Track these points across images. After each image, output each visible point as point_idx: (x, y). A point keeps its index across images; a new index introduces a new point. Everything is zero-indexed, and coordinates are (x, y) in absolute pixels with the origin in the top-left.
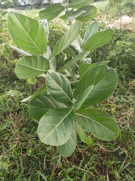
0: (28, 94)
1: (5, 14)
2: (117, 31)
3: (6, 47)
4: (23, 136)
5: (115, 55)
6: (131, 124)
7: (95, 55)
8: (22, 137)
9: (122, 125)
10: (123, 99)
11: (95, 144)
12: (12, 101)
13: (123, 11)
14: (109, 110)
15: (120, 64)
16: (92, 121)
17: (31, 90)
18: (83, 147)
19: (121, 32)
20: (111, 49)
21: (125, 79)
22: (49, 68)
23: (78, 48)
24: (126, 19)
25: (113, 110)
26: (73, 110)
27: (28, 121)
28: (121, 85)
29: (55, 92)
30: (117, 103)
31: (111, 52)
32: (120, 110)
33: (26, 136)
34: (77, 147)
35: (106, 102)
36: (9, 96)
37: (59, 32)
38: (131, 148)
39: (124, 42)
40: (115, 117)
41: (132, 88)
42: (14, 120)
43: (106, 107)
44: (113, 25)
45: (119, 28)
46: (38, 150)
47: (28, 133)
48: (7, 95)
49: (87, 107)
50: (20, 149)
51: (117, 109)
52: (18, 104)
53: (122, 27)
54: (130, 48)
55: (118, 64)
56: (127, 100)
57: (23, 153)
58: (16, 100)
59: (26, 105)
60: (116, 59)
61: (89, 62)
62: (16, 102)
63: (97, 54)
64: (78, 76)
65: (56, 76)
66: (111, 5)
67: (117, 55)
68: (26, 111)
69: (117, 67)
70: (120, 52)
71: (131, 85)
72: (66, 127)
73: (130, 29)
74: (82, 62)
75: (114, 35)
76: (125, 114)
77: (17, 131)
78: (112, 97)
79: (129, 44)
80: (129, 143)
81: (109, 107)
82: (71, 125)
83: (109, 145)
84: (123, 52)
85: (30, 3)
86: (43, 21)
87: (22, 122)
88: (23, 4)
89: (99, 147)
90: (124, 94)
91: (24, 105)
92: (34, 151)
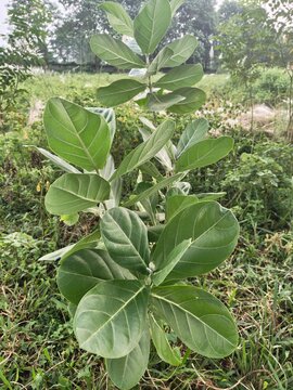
0: (49, 244)
1: (25, 79)
2: (244, 133)
3: (15, 141)
4: (26, 340)
5: (238, 180)
6: (267, 329)
7: (199, 174)
8: (23, 342)
9: (249, 331)
10: (251, 273)
11: (188, 370)
12: (12, 256)
13: (257, 97)
14: (222, 294)
15: (248, 198)
16: (185, 313)
17: (56, 235)
18: (161, 374)
19: (252, 135)
20: (231, 168)
21: (258, 230)
22: (107, 198)
23: (167, 163)
24: (262, 112)
25: (231, 294)
26: (148, 286)
27: (41, 306)
28: (248, 241)
29: (116, 245)
30: (239, 280)
31: (230, 173)
32: (245, 296)
33: (32, 340)
34: (146, 374)
35: (217, 276)
36: (8, 245)
37: (129, 125)
38: (266, 384)
39: (256, 157)
40: (234, 312)
41: (272, 251)
42: (11, 300)
43: (216, 287)
44: (237, 121)
45: (248, 128)
46: (57, 375)
47: (37, 333)
48: (6, 242)
49: (176, 282)
50: (15, 371)
51: (239, 294)
52: (23, 263)
53: (255, 125)
54: (268, 168)
55: (243, 198)
56: (261, 274)
57: (20, 381)
58: (20, 255)
59: (40, 268)
60: (240, 187)
61: (185, 191)
62: (19, 260)
63: (203, 173)
64: (162, 217)
65: (121, 214)
66: (235, 84)
67: (242, 180)
68: (39, 282)
69: (242, 203)
70: (247, 175)
71: (269, 243)
72: (130, 320)
73: (269, 131)
74: (171, 190)
75: (237, 141)
76: (254, 305)
77: (13, 326)
78: (229, 266)
79: (266, 161)
80: (262, 374)
81: (223, 288)
82: (141, 316)
83: (217, 374)
84: (254, 175)
85: (75, 60)
86: (105, 110)
87: (27, 305)
88: (60, 61)
89: (196, 377)
90: (254, 262)
91: (37, 269)
92: (46, 378)
